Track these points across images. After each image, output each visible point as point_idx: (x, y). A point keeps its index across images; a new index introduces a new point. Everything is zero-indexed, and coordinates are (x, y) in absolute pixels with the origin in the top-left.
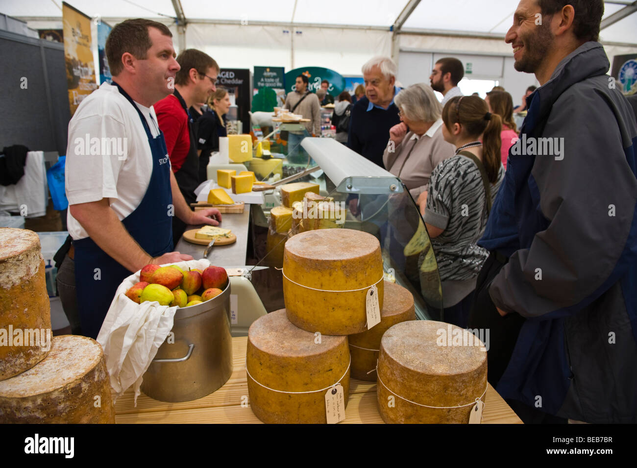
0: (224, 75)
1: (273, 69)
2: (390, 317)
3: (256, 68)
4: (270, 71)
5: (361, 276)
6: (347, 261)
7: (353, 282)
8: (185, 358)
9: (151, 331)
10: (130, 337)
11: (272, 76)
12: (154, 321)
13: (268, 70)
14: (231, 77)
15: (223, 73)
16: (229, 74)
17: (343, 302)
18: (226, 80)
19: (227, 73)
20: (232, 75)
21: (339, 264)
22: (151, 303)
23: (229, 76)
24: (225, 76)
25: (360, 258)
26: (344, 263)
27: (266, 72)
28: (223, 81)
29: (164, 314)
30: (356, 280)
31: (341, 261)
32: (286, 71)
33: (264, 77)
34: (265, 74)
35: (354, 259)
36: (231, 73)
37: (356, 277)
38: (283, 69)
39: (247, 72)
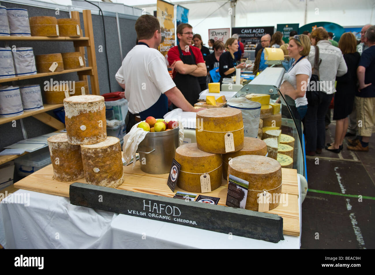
0: (257, 31)
1: (290, 25)
2: (244, 151)
3: (278, 26)
4: (288, 27)
5: (222, 126)
6: (216, 118)
7: (218, 128)
8: (149, 152)
9: (137, 138)
10: (130, 140)
11: (289, 30)
12: (138, 134)
13: (287, 26)
14: (262, 32)
15: (257, 29)
16: (261, 30)
17: (213, 137)
18: (258, 34)
19: (260, 30)
20: (262, 31)
21: (212, 119)
22: (140, 128)
23: (260, 31)
24: (258, 32)
25: (222, 117)
26: (214, 119)
27: (286, 27)
28: (257, 35)
29: (143, 133)
30: (220, 128)
31: (213, 118)
32: (300, 26)
33: (284, 31)
34: (285, 29)
35: (219, 118)
36: (262, 30)
37: (220, 126)
38: (298, 25)
39: (272, 28)
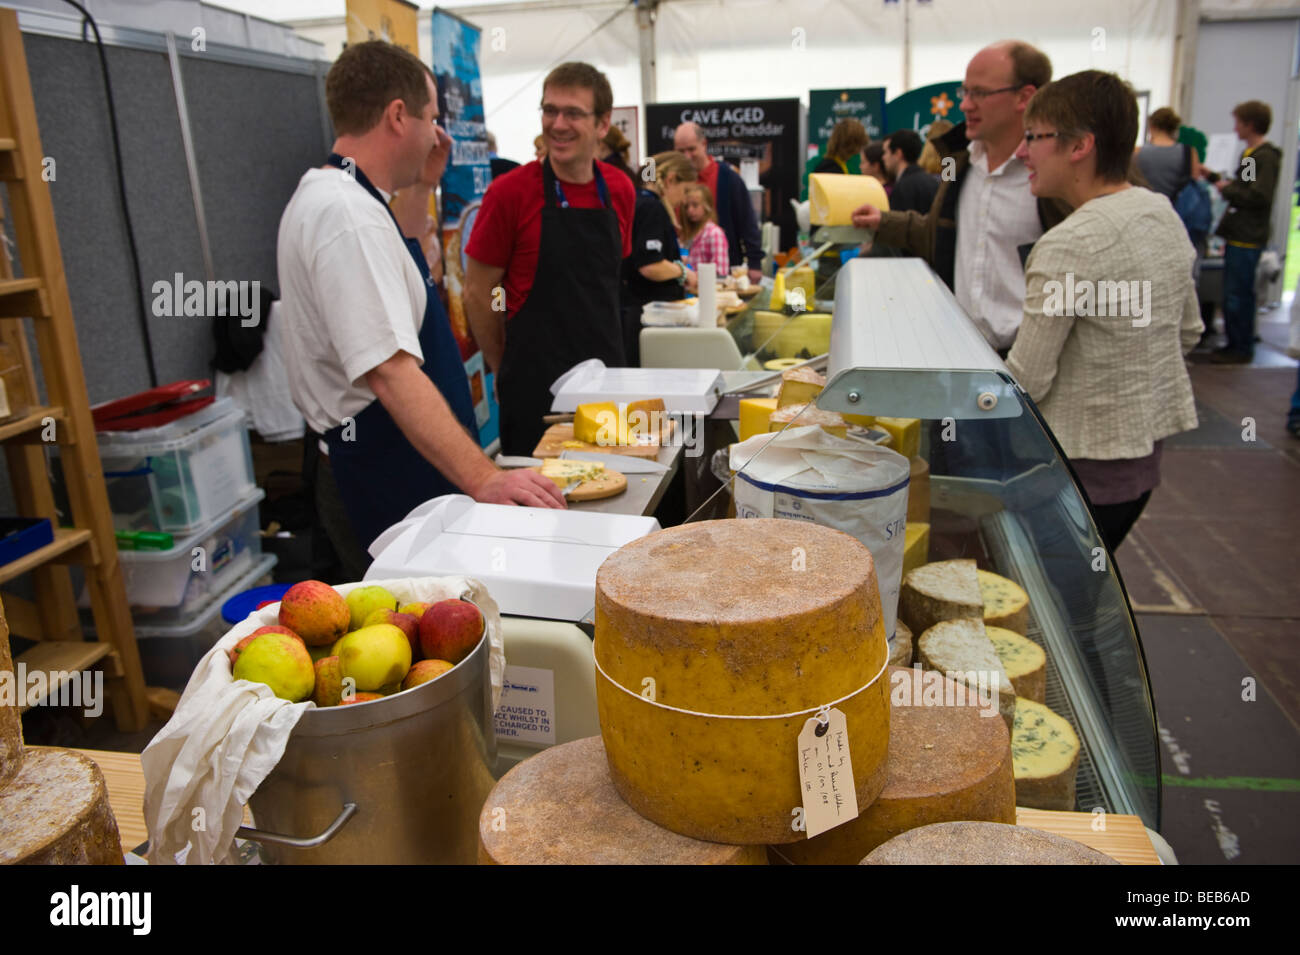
0: (738, 116)
1: (855, 94)
2: (904, 801)
3: (815, 95)
4: (849, 100)
5: (779, 677)
6: (738, 628)
7: (756, 691)
8: (323, 837)
9: (231, 759)
10: (188, 767)
11: (853, 111)
12: (240, 734)
13: (844, 97)
14: (755, 119)
15: (738, 110)
16: (751, 113)
17: (723, 747)
18: (743, 128)
19: (747, 111)
20: (758, 115)
21: (711, 635)
22: (252, 685)
23: (751, 117)
24: (741, 119)
25: (779, 620)
26: (725, 632)
27: (840, 101)
28: (738, 130)
29: (270, 719)
30: (766, 688)
31: (717, 627)
32: (890, 97)
33: (834, 115)
34: (837, 107)
35: (760, 624)
36: (755, 110)
37: (765, 678)
38: (882, 92)
39: (792, 104)
